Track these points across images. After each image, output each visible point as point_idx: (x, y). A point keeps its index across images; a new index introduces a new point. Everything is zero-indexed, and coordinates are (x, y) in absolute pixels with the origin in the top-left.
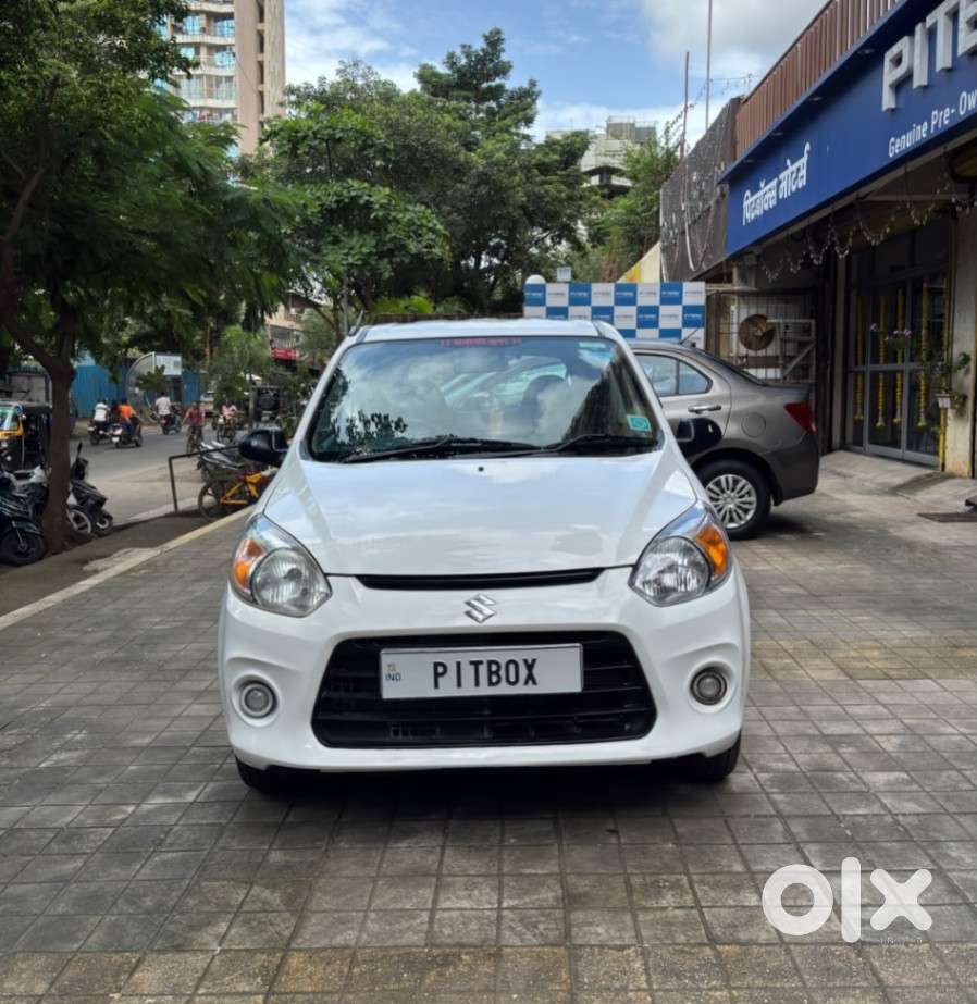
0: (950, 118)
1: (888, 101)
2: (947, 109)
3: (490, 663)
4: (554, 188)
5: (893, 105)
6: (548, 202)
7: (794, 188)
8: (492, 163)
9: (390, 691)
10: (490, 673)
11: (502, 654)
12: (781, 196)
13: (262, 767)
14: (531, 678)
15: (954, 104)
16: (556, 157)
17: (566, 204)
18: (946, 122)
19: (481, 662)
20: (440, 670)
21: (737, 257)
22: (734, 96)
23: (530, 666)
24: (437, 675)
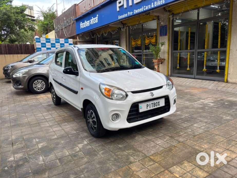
0: (132, 13)
1: (118, 9)
2: (131, 12)
3: (154, 103)
4: (20, 17)
5: (119, 10)
6: (19, 21)
7: (94, 23)
8: (7, 10)
9: (141, 111)
10: (154, 105)
11: (155, 101)
12: (91, 24)
13: (117, 130)
14: (159, 105)
15: (133, 11)
16: (20, 11)
17: (23, 21)
18: (131, 14)
19: (153, 103)
20: (148, 106)
21: (78, 35)
22: (75, 4)
23: (159, 103)
24: (147, 107)
